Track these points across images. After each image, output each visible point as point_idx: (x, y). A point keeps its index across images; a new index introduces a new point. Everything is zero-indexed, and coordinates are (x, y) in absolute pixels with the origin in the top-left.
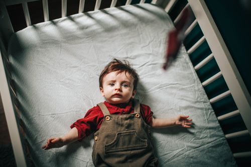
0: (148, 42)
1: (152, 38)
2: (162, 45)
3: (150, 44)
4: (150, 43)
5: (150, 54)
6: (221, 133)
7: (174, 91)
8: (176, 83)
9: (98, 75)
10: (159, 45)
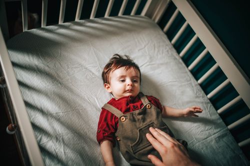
0: (143, 46)
1: (147, 42)
2: (156, 48)
3: (146, 48)
4: (145, 46)
6: (223, 124)
10: (153, 48)
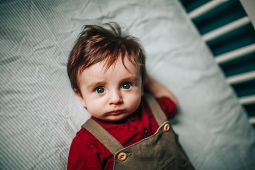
5: (134, 5)
9: (63, 64)
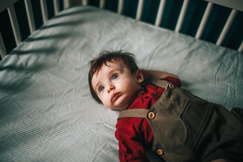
6: (234, 52)
7: (165, 51)
8: (158, 45)
